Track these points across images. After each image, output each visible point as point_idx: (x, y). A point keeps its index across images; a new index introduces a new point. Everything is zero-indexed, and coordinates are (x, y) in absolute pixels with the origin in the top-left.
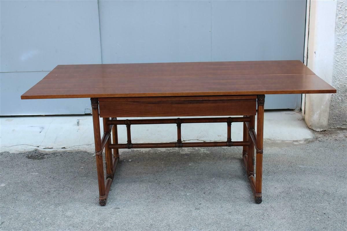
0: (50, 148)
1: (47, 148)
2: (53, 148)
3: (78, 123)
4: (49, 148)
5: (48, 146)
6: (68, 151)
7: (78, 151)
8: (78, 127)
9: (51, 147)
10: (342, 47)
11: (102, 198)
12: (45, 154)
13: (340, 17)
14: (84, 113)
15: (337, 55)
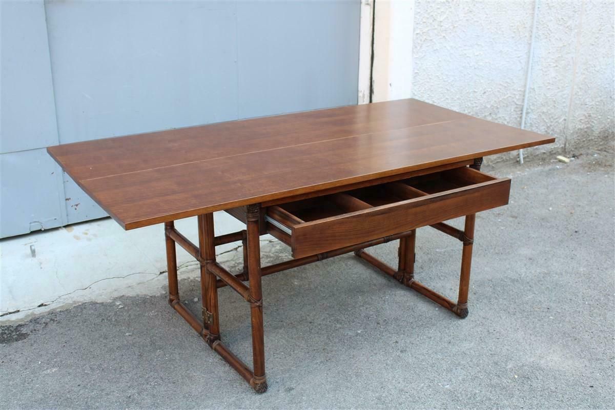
0: (14, 313)
1: (7, 314)
2: (18, 311)
3: (33, 253)
4: (10, 313)
5: (6, 310)
6: (59, 310)
7: (77, 304)
8: (35, 260)
9: (15, 310)
10: (420, 74)
11: (262, 381)
12: (18, 326)
13: (418, 32)
14: (28, 232)
15: (415, 85)
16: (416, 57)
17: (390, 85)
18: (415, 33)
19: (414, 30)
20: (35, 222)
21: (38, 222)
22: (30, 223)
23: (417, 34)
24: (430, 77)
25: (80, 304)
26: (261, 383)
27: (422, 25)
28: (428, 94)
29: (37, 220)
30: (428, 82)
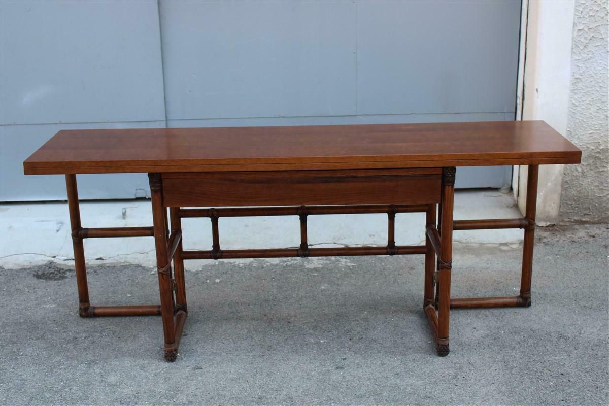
1: (70, 260)
3: (124, 214)
6: (108, 265)
7: (125, 264)
8: (123, 222)
10: (583, 80)
11: (169, 348)
12: (67, 270)
13: (581, 28)
14: (134, 197)
15: (576, 94)
16: (577, 58)
17: (537, 90)
18: (577, 29)
19: (575, 25)
20: (140, 189)
21: (143, 190)
22: (136, 190)
23: (580, 30)
24: (601, 85)
25: (128, 264)
26: (168, 351)
27: (587, 20)
28: (598, 106)
29: (142, 188)
30: (598, 91)
